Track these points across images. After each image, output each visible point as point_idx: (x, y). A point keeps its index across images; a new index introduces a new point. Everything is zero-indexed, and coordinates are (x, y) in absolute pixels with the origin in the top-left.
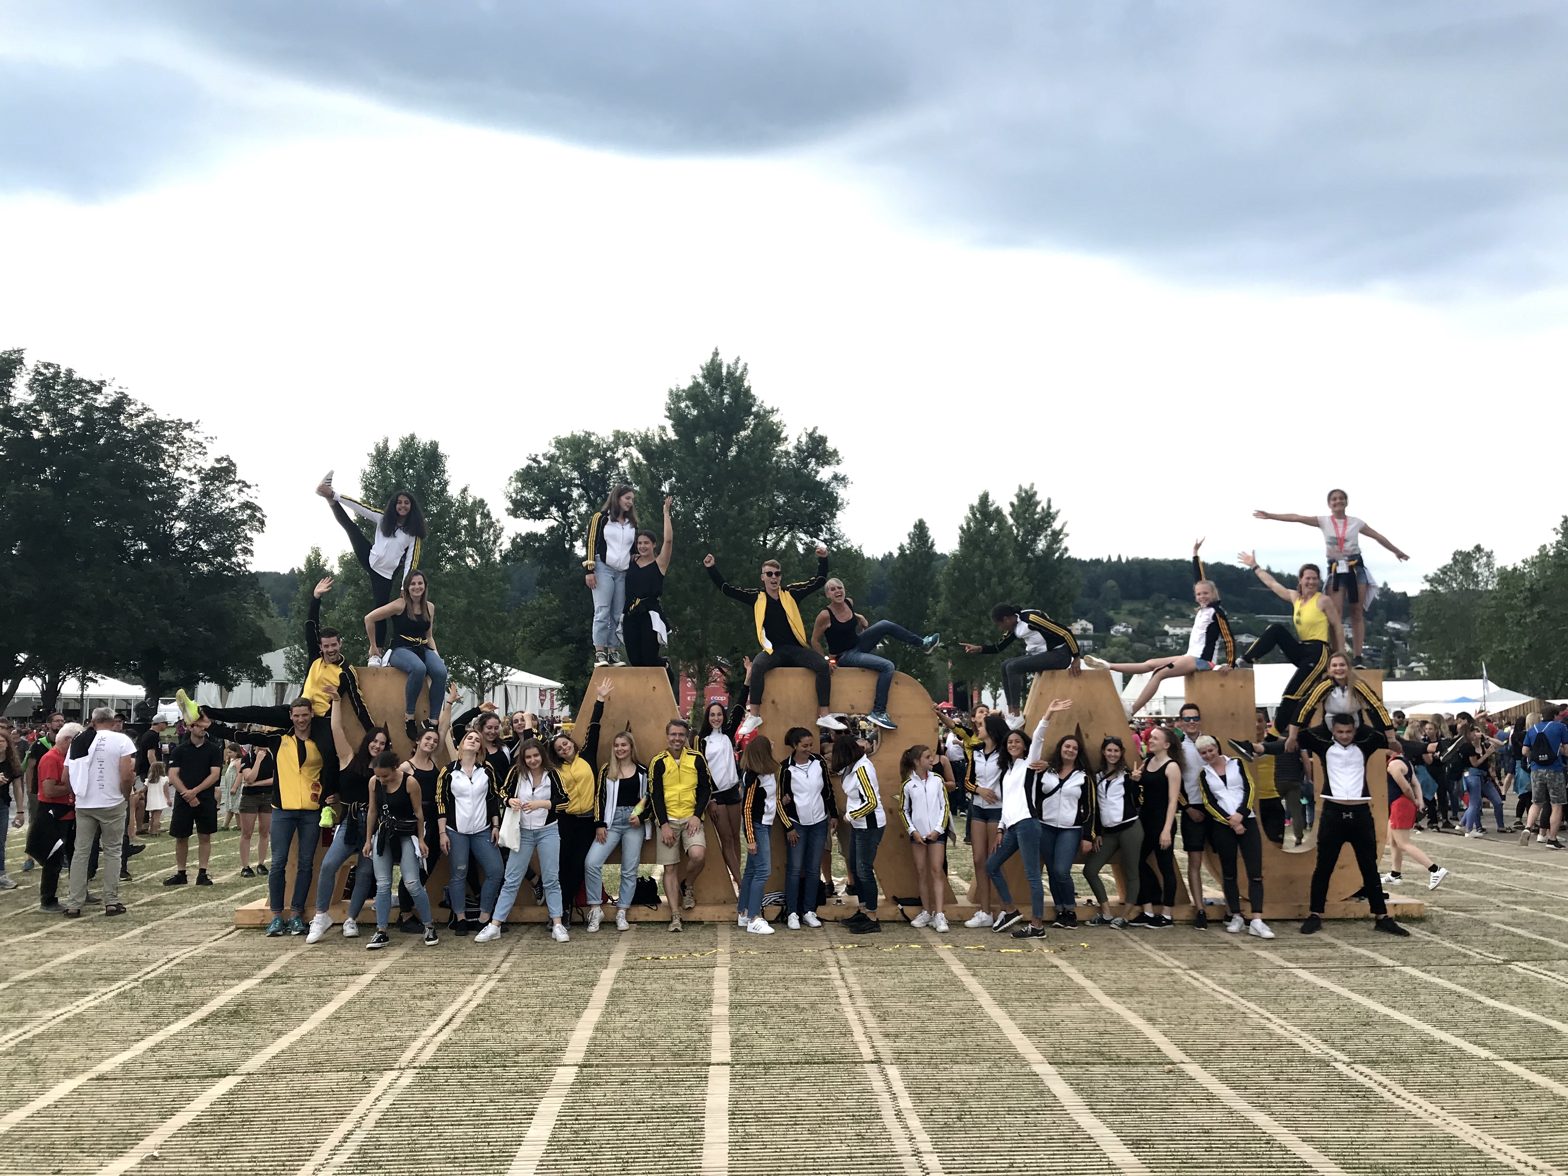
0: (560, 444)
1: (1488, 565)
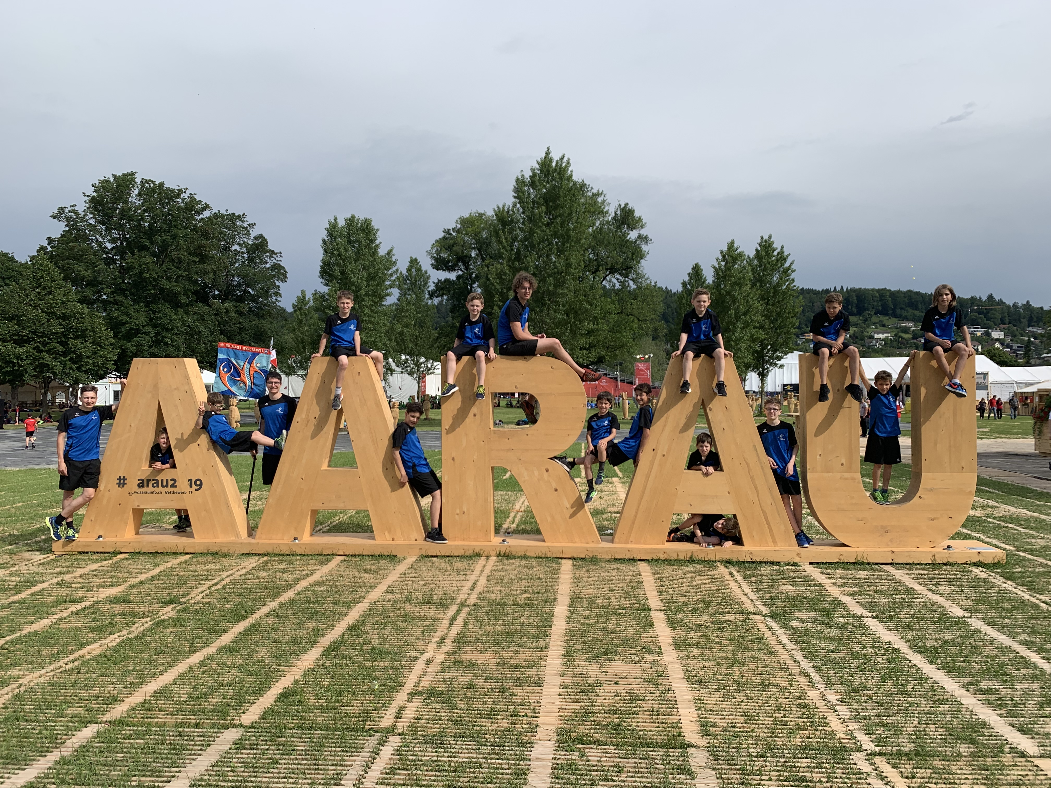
0: (463, 221)
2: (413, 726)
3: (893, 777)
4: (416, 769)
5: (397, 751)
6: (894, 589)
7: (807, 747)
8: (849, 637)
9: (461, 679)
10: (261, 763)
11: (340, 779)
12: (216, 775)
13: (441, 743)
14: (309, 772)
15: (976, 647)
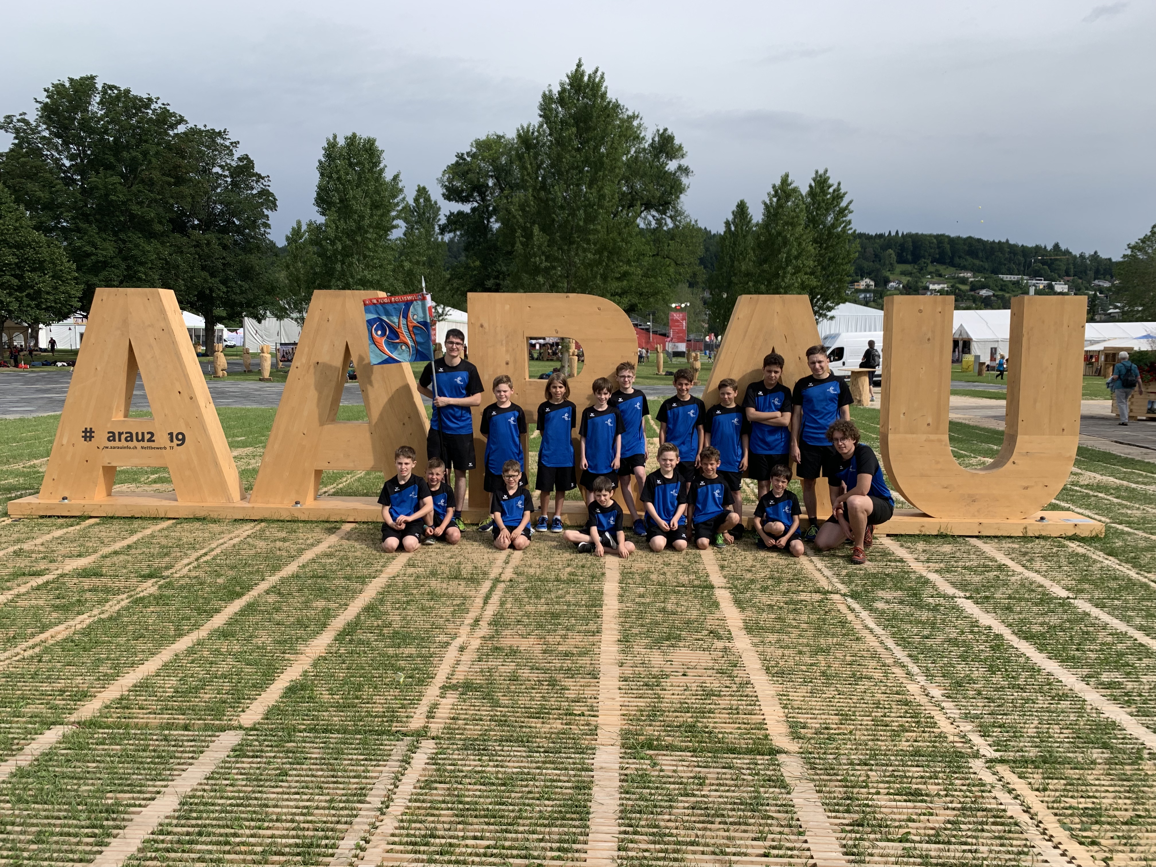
0: (478, 144)
2: (449, 728)
3: (1022, 789)
4: (456, 782)
5: (433, 759)
6: (985, 566)
7: (917, 753)
8: (944, 620)
9: (502, 669)
10: (267, 775)
11: (365, 795)
12: (212, 791)
13: (484, 750)
14: (326, 785)
15: (1087, 633)
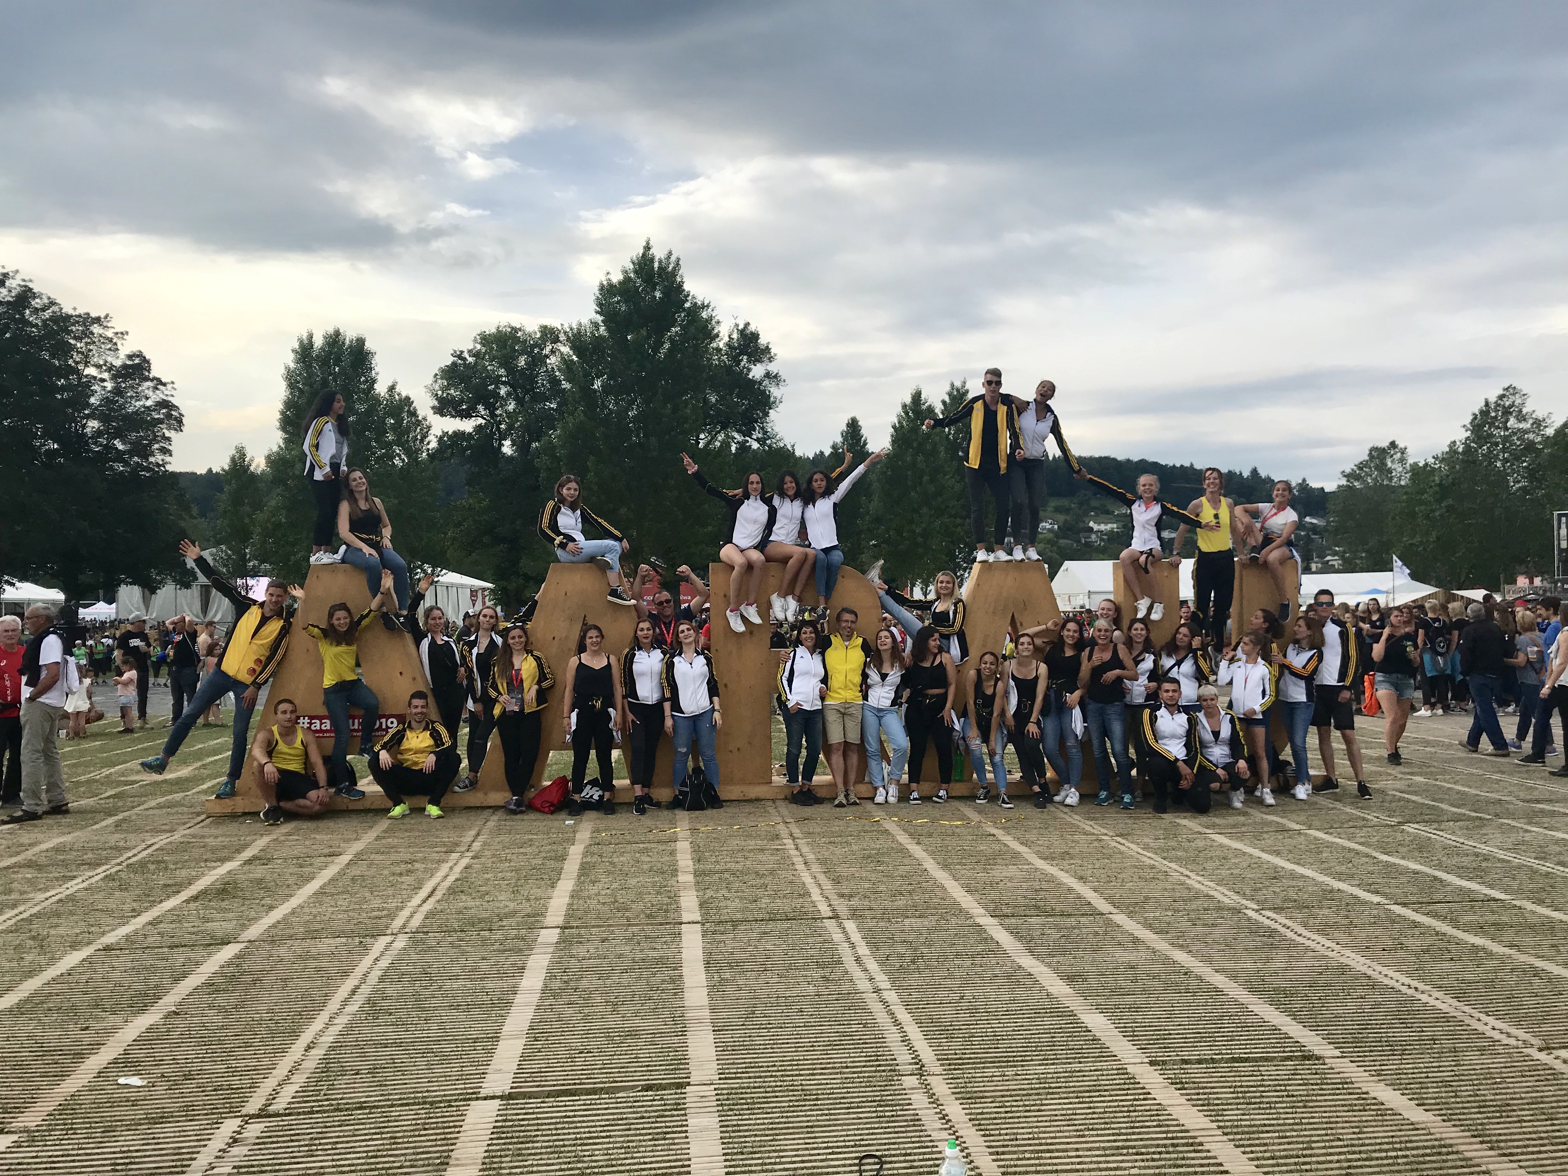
0: (485, 339)
1: (1402, 461)
